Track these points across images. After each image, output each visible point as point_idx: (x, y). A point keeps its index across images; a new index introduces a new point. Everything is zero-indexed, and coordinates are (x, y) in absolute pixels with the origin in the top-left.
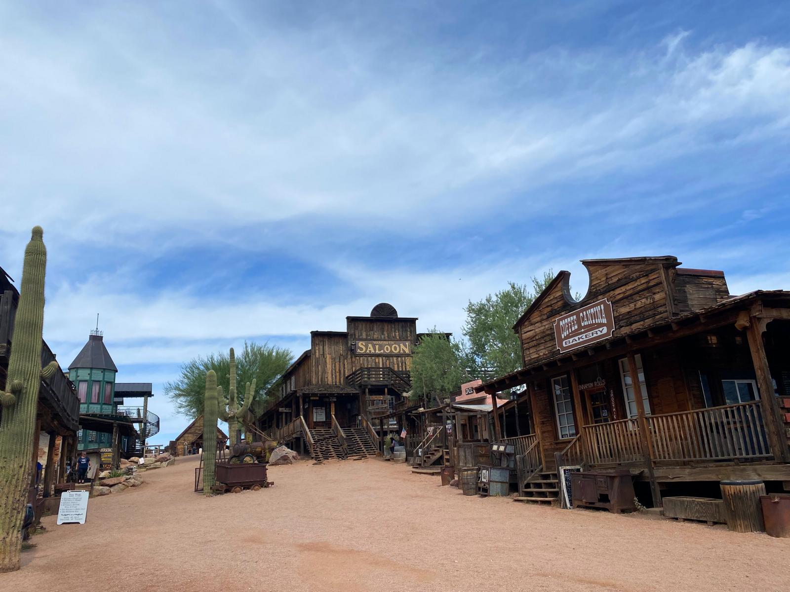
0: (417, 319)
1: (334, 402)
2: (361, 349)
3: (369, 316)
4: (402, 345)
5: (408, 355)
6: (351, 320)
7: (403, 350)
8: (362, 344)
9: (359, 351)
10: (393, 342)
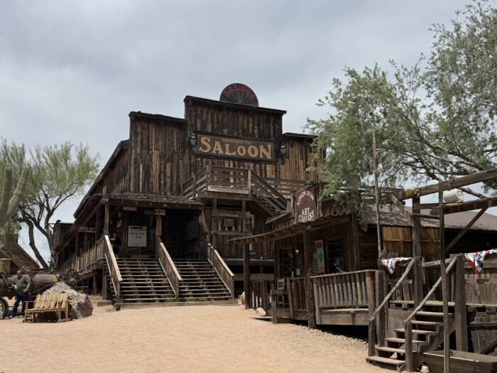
0: (285, 112)
1: (162, 217)
2: (205, 148)
3: (218, 100)
4: (261, 147)
5: (269, 162)
6: (191, 102)
7: (263, 154)
8: (206, 141)
9: (201, 149)
10: (249, 142)
